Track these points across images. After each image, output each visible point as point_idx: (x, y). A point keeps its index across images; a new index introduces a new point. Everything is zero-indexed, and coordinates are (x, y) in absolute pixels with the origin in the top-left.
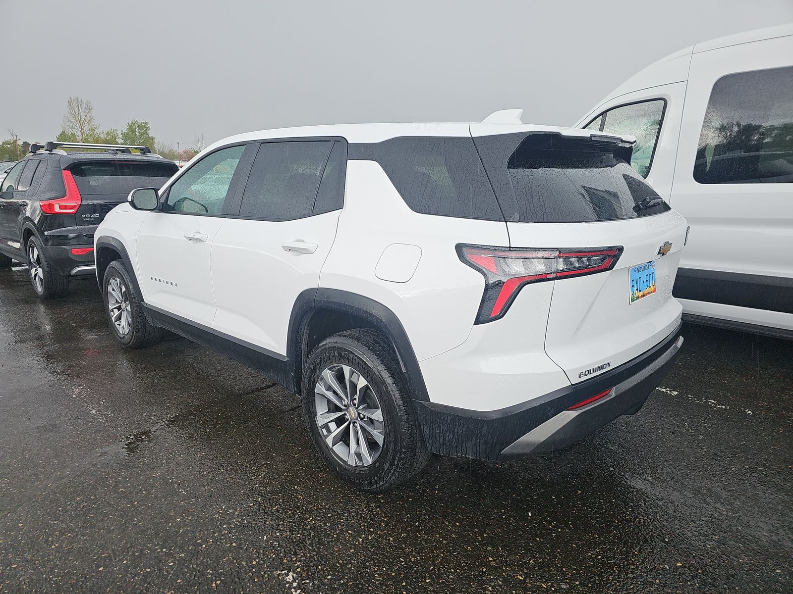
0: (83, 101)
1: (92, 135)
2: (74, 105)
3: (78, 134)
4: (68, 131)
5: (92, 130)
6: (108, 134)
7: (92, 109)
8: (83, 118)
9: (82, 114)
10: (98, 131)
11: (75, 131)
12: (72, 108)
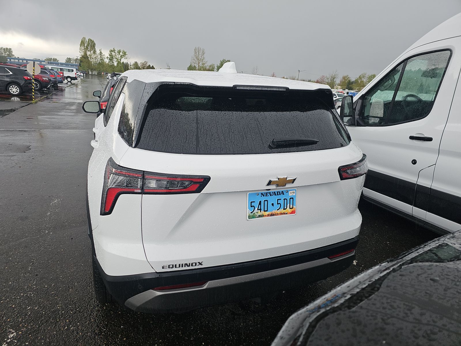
0: (201, 49)
1: (203, 67)
2: (197, 51)
3: (197, 66)
4: (193, 65)
5: (203, 64)
6: (210, 66)
7: (204, 53)
8: (200, 58)
9: (200, 56)
10: (206, 65)
11: (195, 65)
12: (196, 53)
